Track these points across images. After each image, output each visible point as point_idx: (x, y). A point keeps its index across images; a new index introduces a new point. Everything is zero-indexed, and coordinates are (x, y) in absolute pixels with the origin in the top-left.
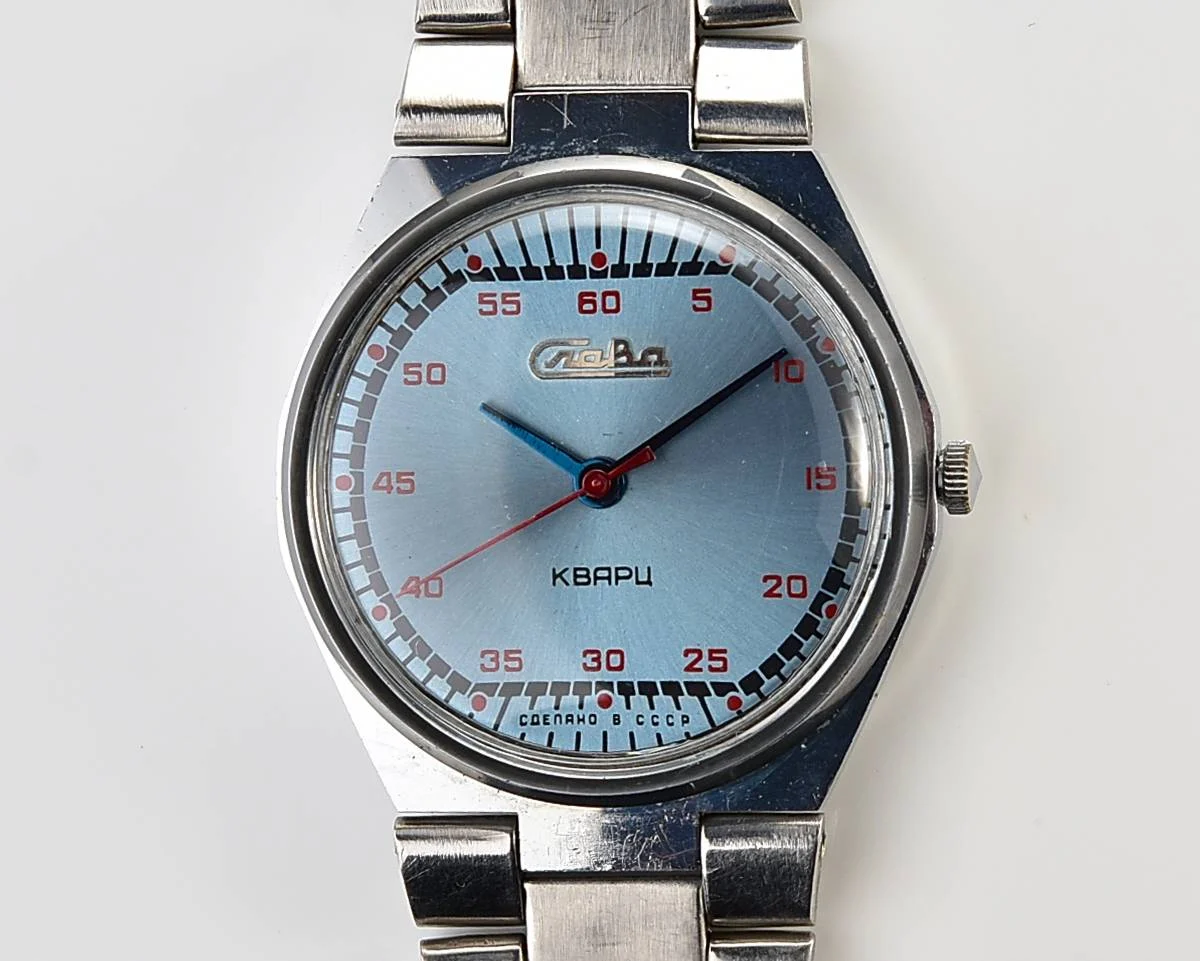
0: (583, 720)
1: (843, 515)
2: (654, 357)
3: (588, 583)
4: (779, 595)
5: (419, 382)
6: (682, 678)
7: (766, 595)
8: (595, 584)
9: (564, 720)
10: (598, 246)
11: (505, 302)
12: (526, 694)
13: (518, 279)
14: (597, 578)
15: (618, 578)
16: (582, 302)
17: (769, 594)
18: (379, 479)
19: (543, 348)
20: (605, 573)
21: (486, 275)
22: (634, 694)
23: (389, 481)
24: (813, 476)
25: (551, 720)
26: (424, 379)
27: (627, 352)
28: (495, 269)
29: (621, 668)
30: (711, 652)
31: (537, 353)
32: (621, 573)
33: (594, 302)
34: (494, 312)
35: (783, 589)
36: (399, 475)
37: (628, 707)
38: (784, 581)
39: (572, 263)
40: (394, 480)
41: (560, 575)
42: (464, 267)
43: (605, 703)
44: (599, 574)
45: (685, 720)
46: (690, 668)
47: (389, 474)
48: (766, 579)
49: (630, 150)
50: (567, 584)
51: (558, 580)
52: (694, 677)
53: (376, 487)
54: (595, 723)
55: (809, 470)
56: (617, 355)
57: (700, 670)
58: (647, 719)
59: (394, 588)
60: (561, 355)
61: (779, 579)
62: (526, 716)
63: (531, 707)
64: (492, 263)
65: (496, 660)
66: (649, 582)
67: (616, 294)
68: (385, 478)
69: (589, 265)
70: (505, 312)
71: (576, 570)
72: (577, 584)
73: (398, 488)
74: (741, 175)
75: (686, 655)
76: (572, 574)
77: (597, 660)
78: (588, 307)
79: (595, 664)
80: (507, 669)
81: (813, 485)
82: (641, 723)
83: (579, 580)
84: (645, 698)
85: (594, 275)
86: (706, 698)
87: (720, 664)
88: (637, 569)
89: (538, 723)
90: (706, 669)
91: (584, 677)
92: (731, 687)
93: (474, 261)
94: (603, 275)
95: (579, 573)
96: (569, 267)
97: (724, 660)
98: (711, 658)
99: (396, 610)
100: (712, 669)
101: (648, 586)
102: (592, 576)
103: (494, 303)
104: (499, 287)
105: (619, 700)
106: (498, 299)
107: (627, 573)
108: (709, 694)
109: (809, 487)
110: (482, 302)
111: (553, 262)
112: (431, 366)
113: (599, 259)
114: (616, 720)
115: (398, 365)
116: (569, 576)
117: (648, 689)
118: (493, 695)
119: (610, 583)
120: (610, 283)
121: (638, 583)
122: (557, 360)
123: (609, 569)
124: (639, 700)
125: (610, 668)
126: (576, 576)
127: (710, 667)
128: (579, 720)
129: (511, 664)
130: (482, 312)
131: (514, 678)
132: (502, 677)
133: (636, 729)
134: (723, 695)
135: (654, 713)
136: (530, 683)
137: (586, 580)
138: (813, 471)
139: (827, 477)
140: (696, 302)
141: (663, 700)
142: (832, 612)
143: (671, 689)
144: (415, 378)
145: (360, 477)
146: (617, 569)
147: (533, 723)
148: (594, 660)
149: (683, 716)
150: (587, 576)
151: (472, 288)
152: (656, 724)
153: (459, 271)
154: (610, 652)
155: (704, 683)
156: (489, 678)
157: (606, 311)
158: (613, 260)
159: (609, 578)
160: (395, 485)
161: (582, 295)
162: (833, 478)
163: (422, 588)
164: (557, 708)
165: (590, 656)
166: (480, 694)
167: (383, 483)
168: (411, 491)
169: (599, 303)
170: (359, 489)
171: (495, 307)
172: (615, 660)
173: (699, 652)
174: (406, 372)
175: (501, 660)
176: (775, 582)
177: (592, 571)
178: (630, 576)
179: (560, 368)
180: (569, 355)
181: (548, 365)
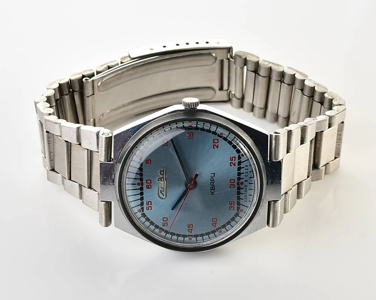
0: (246, 188)
1: (199, 131)
2: (162, 172)
3: (214, 187)
4: (218, 145)
5: (167, 223)
6: (237, 166)
7: (218, 148)
8: (214, 185)
9: (246, 192)
10: (136, 184)
11: (149, 205)
13: (143, 202)
14: (213, 185)
15: (213, 180)
16: (149, 188)
17: (217, 147)
18: (190, 232)
19: (159, 197)
20: (212, 183)
21: (143, 209)
22: (240, 177)
23: (190, 230)
24: (190, 137)
25: (246, 195)
26: (166, 222)
27: (160, 178)
28: (141, 206)
29: (234, 180)
30: (231, 160)
31: (161, 198)
32: (212, 180)
33: (149, 185)
34: (151, 207)
35: (216, 144)
36: (188, 227)
37: (243, 178)
38: (215, 144)
39: (140, 190)
40: (189, 229)
41: (212, 193)
42: (141, 213)
43: (242, 183)
44: (212, 184)
45: (247, 166)
46: (235, 165)
47: (188, 230)
48: (214, 148)
49: (113, 176)
50: (214, 191)
51: (214, 193)
52: (237, 164)
53: (191, 232)
54: (247, 186)
55: (188, 138)
56: (161, 181)
57: (235, 163)
58: (246, 174)
59: (215, 229)
60: (161, 193)
61: (214, 145)
62: (245, 201)
63: (243, 199)
64: (140, 207)
65: (232, 207)
66: (214, 174)
67: (147, 181)
68: (189, 230)
69: (140, 186)
70: (151, 205)
71: (211, 190)
72: (214, 190)
73: (192, 228)
74: (119, 151)
75: (232, 166)
76: (213, 190)
77: (232, 185)
78: (150, 187)
79: (233, 185)
80: (234, 204)
81: (192, 137)
83: (213, 189)
84: (241, 175)
85: (142, 185)
86: (242, 161)
87: (234, 158)
88: (211, 176)
89: (247, 198)
90: (235, 161)
91: (236, 188)
92: (239, 156)
93: (139, 211)
94: (142, 183)
95: (212, 189)
96: (140, 191)
97: (233, 157)
98: (232, 160)
99: (220, 228)
100: (235, 160)
101: (215, 174)
102: (213, 186)
103: (149, 207)
104: (145, 206)
105: (241, 181)
106: (148, 206)
108: (241, 161)
109: (193, 138)
110: (149, 210)
111: (139, 194)
112: (163, 221)
113: (139, 184)
114: (246, 181)
115: (163, 227)
116: (212, 191)
117: (239, 174)
118: (240, 208)
119: (214, 182)
120: (144, 182)
121: (214, 176)
122: (163, 194)
123: (211, 182)
124: (242, 176)
125: (234, 182)
126: (212, 190)
127: (234, 160)
128: (246, 189)
129: (233, 204)
130: (151, 210)
131: (236, 203)
132: (236, 206)
133: (248, 177)
134: (241, 157)
135: (245, 172)
136: (237, 200)
137: (213, 188)
138: (189, 137)
139: (190, 134)
140: (149, 163)
141: (242, 171)
143: (239, 169)
144: (166, 224)
145: (189, 236)
146: (211, 181)
147: (247, 199)
148: (232, 186)
149: (246, 166)
150: (213, 187)
151: (145, 211)
152: (247, 172)
153: (141, 214)
154: (230, 182)
155: (238, 162)
156: (236, 208)
157: (151, 183)
158: (139, 181)
159: (213, 182)
160: (191, 228)
161: (147, 188)
162: (190, 133)
163: (215, 223)
164: (243, 194)
165: (231, 187)
166: (239, 211)
167: (190, 231)
168: (192, 225)
169: (149, 184)
170: (192, 236)
171: (150, 207)
172: (232, 181)
173: (231, 163)
174: (165, 226)
175: (232, 206)
176: (215, 146)
177: (211, 186)
178: (213, 178)
179: (164, 193)
180: (161, 191)
181: (164, 196)
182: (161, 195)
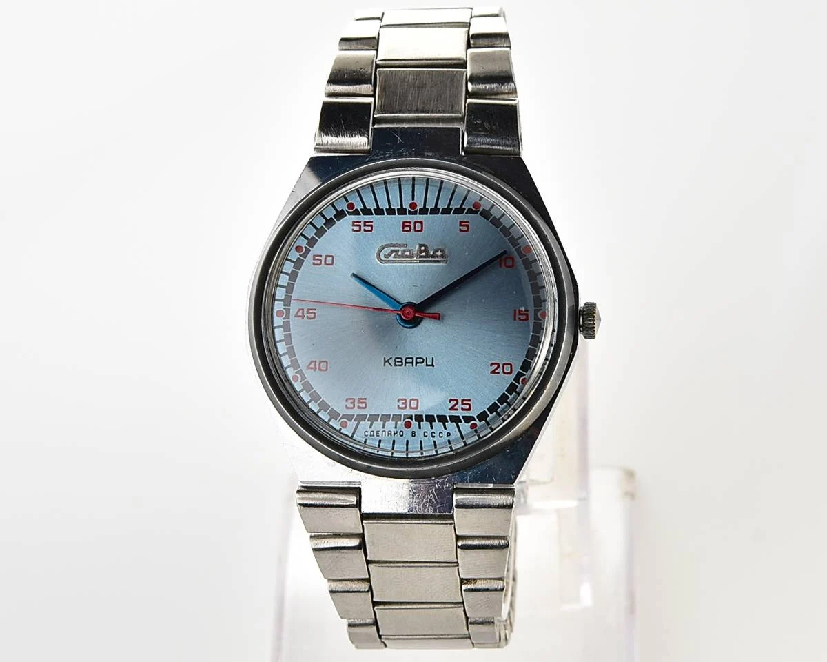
0: (397, 434)
1: (531, 334)
2: (440, 253)
4: (498, 373)
5: (321, 263)
6: (448, 413)
9: (387, 434)
10: (413, 199)
11: (365, 225)
12: (368, 421)
13: (372, 214)
14: (406, 363)
15: (417, 363)
16: (404, 226)
17: (493, 372)
18: (298, 312)
19: (383, 248)
20: (411, 361)
21: (356, 213)
22: (423, 421)
23: (303, 313)
24: (517, 314)
25: (380, 434)
26: (323, 263)
27: (426, 251)
28: (361, 209)
29: (417, 408)
30: (463, 400)
31: (380, 252)
33: (410, 226)
34: (360, 230)
35: (500, 370)
36: (308, 310)
37: (420, 428)
38: (501, 366)
39: (399, 207)
40: (305, 312)
41: (388, 361)
42: (345, 208)
43: (408, 425)
44: (408, 361)
45: (448, 434)
46: (452, 409)
47: (303, 310)
48: (492, 364)
50: (391, 366)
52: (454, 413)
53: (296, 316)
54: (402, 436)
55: (515, 311)
56: (421, 252)
57: (457, 410)
58: (429, 434)
59: (303, 366)
60: (392, 251)
61: (498, 364)
62: (367, 432)
63: (370, 427)
64: (359, 207)
65: (353, 403)
66: (432, 365)
67: (421, 223)
68: (301, 311)
69: (408, 208)
70: (365, 230)
72: (395, 365)
73: (308, 317)
74: (486, 168)
75: (450, 402)
77: (405, 403)
78: (406, 228)
79: (404, 406)
80: (359, 407)
81: (517, 318)
82: (426, 436)
84: (428, 423)
85: (410, 213)
86: (459, 424)
87: (467, 407)
89: (373, 435)
90: (460, 409)
91: (398, 412)
92: (472, 418)
93: (351, 206)
94: (415, 213)
96: (398, 209)
97: (470, 405)
98: (463, 404)
99: (303, 377)
100: (463, 409)
103: (360, 226)
104: (363, 218)
105: (415, 424)
106: (362, 224)
107: (422, 361)
108: (461, 422)
109: (515, 319)
110: (353, 225)
111: (390, 206)
112: (326, 256)
113: (413, 205)
114: (413, 434)
115: (310, 255)
116: (392, 362)
117: (430, 419)
118: (351, 421)
120: (418, 217)
121: (427, 365)
122: (389, 255)
123: (412, 358)
124: (425, 424)
125: (411, 408)
127: (462, 408)
128: (395, 434)
129: (360, 405)
130: (353, 230)
131: (362, 412)
132: (356, 412)
133: (423, 439)
134: (468, 423)
135: (433, 431)
136: (370, 415)
138: (517, 312)
139: (524, 314)
140: (461, 228)
141: (438, 425)
142: (525, 382)
143: (442, 419)
144: (319, 262)
145: (288, 311)
146: (417, 358)
147: (371, 436)
148: (403, 403)
150: (401, 362)
151: (350, 219)
152: (433, 436)
153: (343, 210)
154: (411, 400)
155: (459, 417)
156: (349, 412)
157: (416, 231)
158: (420, 206)
159: (412, 363)
160: (307, 314)
161: (404, 223)
162: (527, 315)
163: (317, 366)
164: (383, 427)
165: (401, 402)
166: (344, 420)
167: (300, 314)
168: (314, 318)
169: (413, 227)
170: (288, 316)
171: (360, 228)
172: (414, 404)
173: (457, 400)
174: (314, 259)
175: (356, 403)
176: (496, 366)
177: (404, 359)
178: (423, 362)
179: (391, 258)
180: (396, 251)
181: (386, 256)
182: (387, 251)
